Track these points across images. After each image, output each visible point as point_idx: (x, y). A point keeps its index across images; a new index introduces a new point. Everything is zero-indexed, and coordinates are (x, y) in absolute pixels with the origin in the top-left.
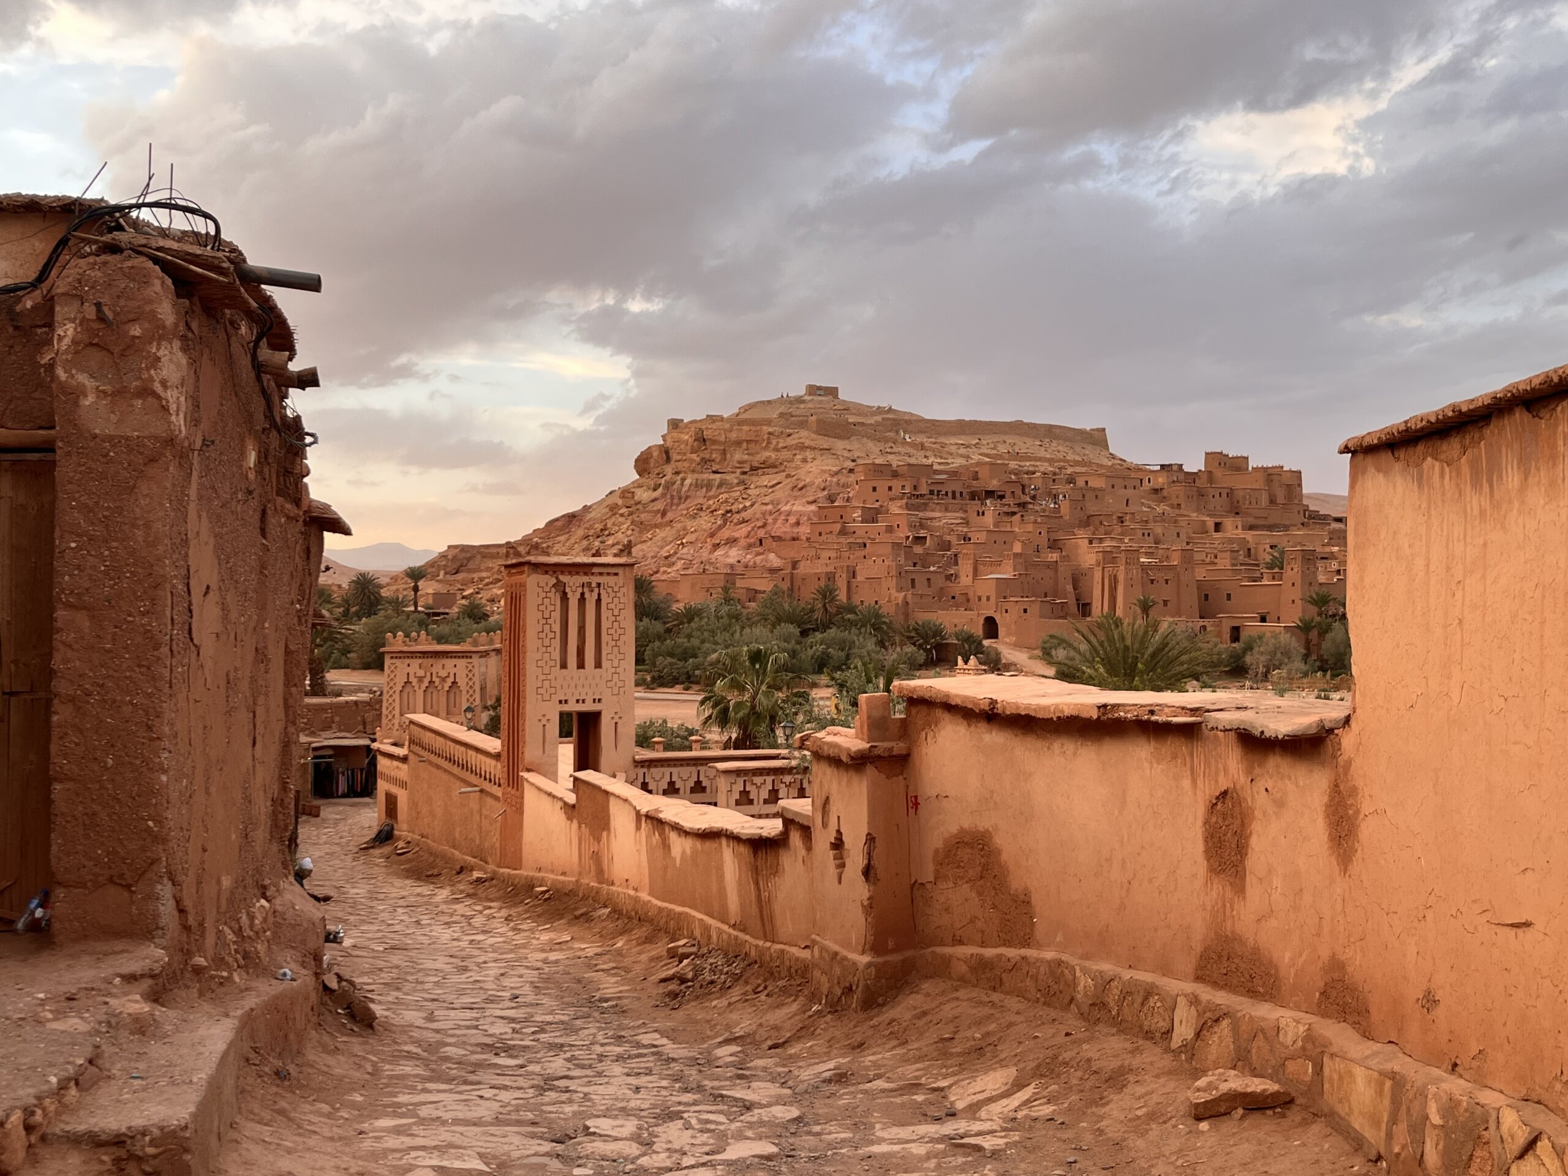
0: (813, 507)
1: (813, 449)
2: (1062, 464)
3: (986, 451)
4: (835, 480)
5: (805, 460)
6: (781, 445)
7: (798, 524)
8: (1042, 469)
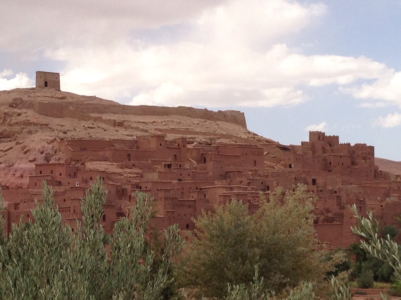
0: (33, 165)
1: (35, 124)
2: (212, 136)
3: (160, 127)
4: (50, 146)
5: (30, 132)
6: (13, 121)
7: (22, 176)
8: (198, 140)
